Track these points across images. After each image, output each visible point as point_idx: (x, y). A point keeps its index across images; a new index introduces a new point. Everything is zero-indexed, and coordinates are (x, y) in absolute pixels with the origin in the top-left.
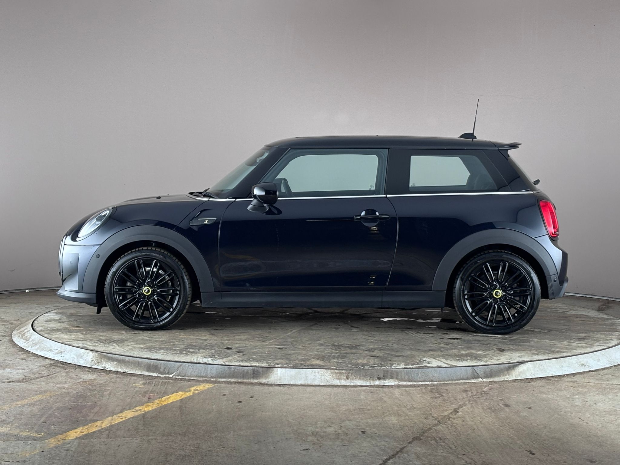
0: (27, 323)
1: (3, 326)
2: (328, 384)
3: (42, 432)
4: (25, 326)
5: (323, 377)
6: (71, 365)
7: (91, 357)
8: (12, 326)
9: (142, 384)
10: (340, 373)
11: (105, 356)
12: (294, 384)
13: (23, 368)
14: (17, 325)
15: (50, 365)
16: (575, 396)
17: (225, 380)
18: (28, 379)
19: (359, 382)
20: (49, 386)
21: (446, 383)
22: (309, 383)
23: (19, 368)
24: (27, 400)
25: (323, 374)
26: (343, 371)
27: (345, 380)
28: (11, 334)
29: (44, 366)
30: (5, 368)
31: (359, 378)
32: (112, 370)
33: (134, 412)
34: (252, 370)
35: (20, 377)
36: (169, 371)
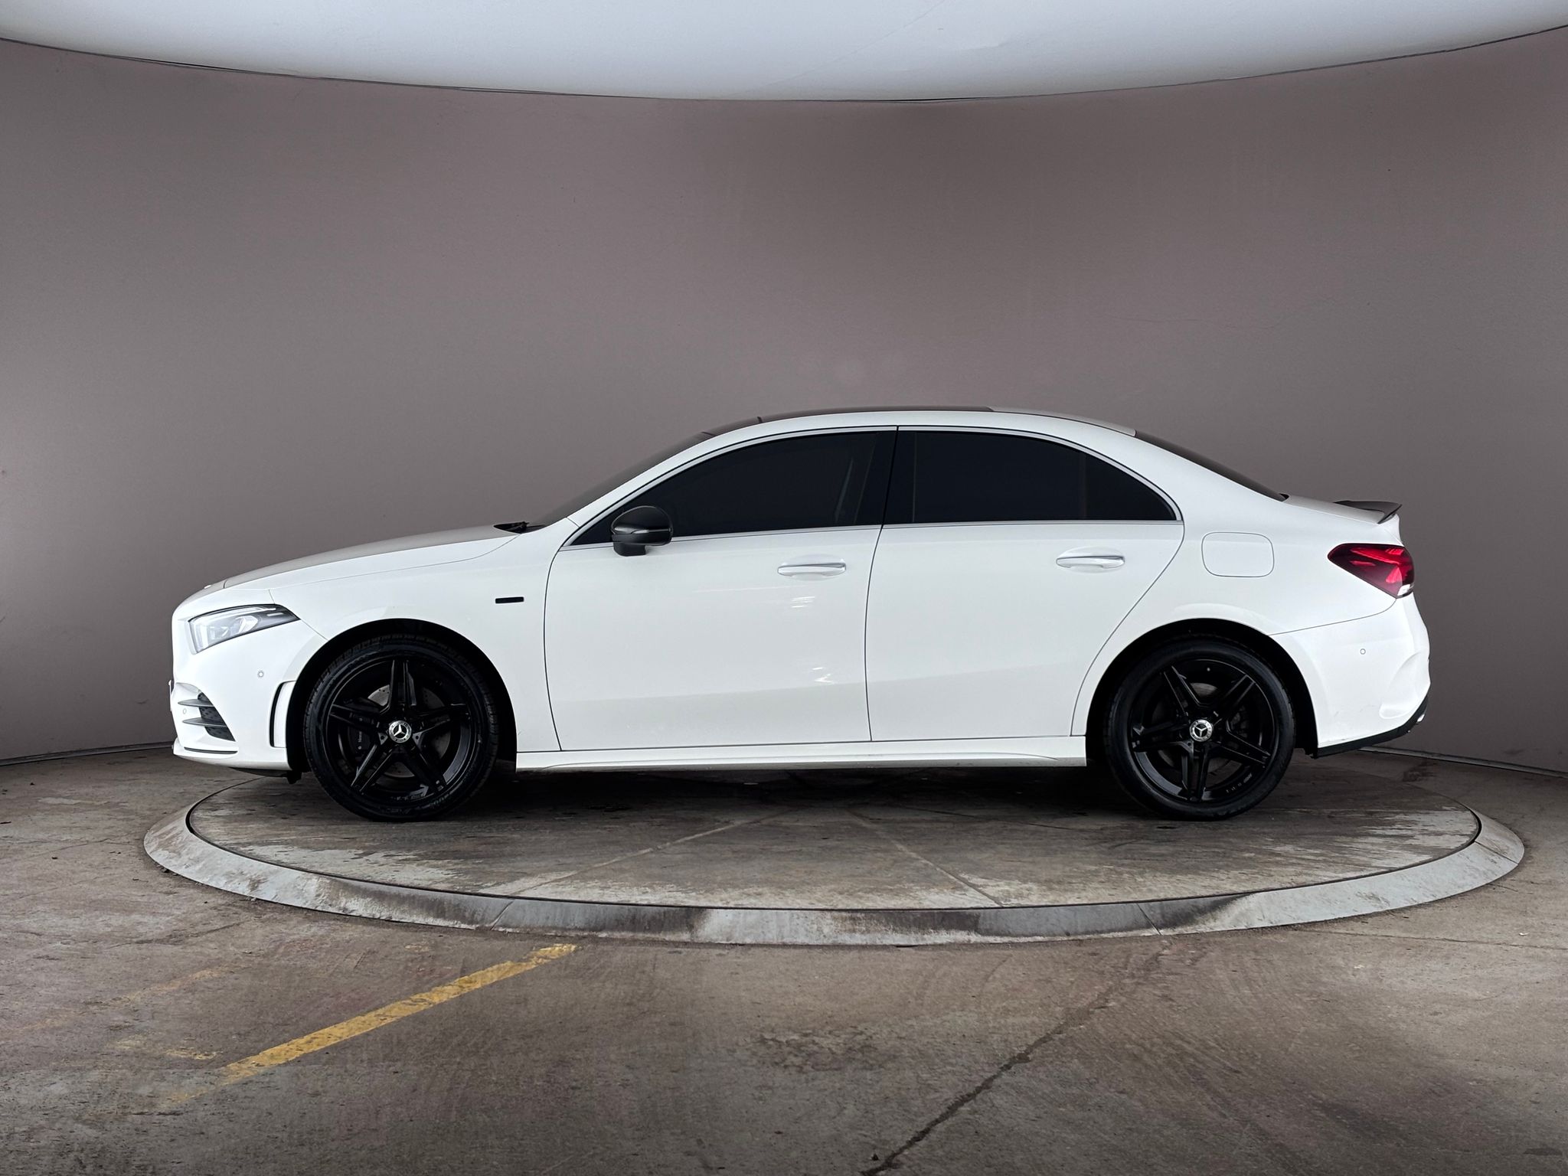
0: (175, 814)
1: (125, 822)
2: (825, 942)
3: (212, 1050)
4: (171, 822)
5: (816, 927)
6: (273, 905)
7: (316, 887)
8: (145, 821)
9: (426, 945)
10: (852, 919)
11: (346, 885)
12: (754, 942)
13: (169, 911)
14: (157, 818)
15: (229, 905)
16: (1358, 964)
17: (604, 935)
18: (181, 935)
19: (893, 939)
20: (225, 951)
21: (1080, 937)
22: (788, 940)
23: (159, 911)
24: (179, 983)
25: (815, 922)
26: (859, 915)
27: (863, 933)
28: (143, 840)
29: (215, 908)
30: (132, 912)
31: (894, 930)
32: (360, 916)
33: (410, 1005)
34: (665, 913)
35: (163, 931)
36: (483, 915)
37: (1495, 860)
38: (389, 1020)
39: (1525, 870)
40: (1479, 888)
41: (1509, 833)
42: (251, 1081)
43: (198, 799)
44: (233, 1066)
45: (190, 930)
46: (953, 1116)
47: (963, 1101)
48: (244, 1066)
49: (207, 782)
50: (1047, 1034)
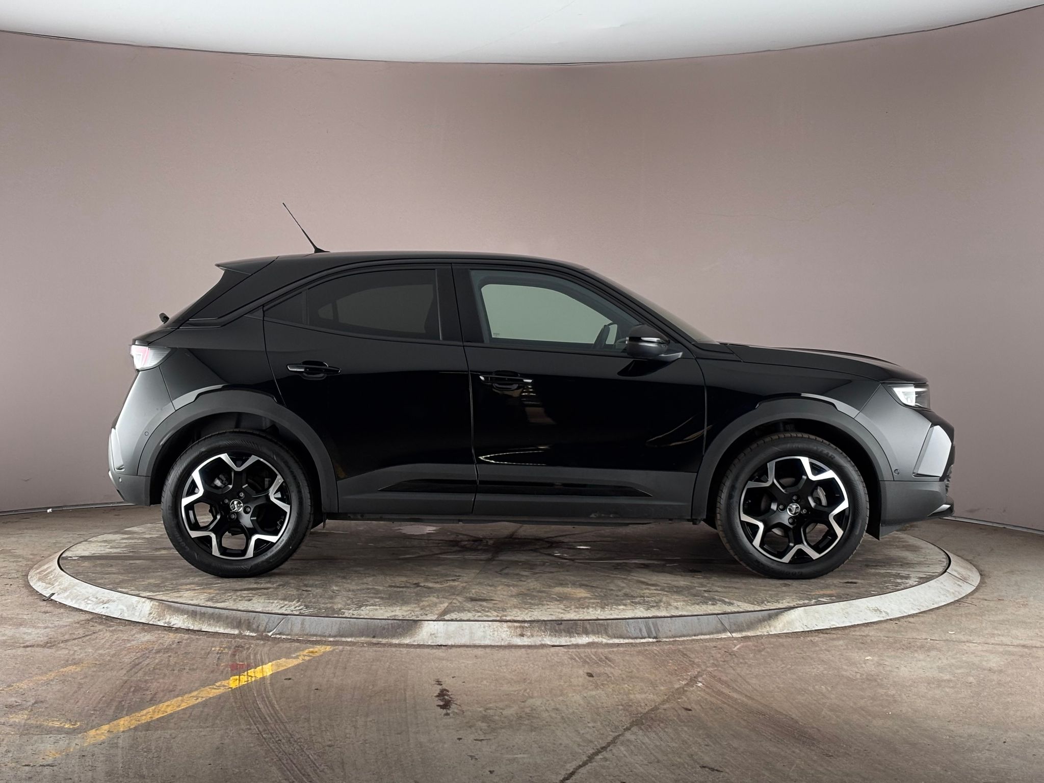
1: (15, 564)
2: (503, 644)
3: (76, 721)
4: (48, 563)
5: (496, 633)
6: (119, 621)
7: (148, 608)
8: (29, 563)
9: (226, 647)
10: (521, 627)
11: (169, 607)
12: (453, 644)
13: (46, 625)
14: (37, 561)
15: (88, 620)
16: (867, 656)
17: (349, 640)
18: (55, 642)
19: (548, 640)
20: (85, 652)
21: (677, 639)
22: (477, 643)
23: (39, 625)
24: (53, 674)
25: (496, 629)
26: (526, 625)
27: (529, 637)
28: (27, 576)
29: (78, 623)
30: (20, 626)
31: (550, 635)
32: (180, 628)
33: (215, 689)
34: (392, 624)
35: (42, 639)
36: (266, 627)
37: (961, 584)
38: (200, 700)
39: (981, 591)
40: (948, 604)
41: (969, 566)
42: (104, 743)
43: (66, 547)
44: (92, 733)
45: (62, 638)
46: (591, 762)
47: (598, 753)
48: (98, 731)
49: (71, 535)
50: (656, 706)
